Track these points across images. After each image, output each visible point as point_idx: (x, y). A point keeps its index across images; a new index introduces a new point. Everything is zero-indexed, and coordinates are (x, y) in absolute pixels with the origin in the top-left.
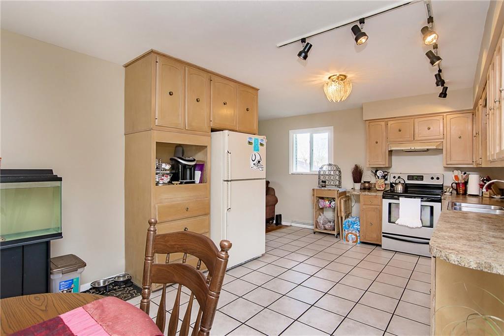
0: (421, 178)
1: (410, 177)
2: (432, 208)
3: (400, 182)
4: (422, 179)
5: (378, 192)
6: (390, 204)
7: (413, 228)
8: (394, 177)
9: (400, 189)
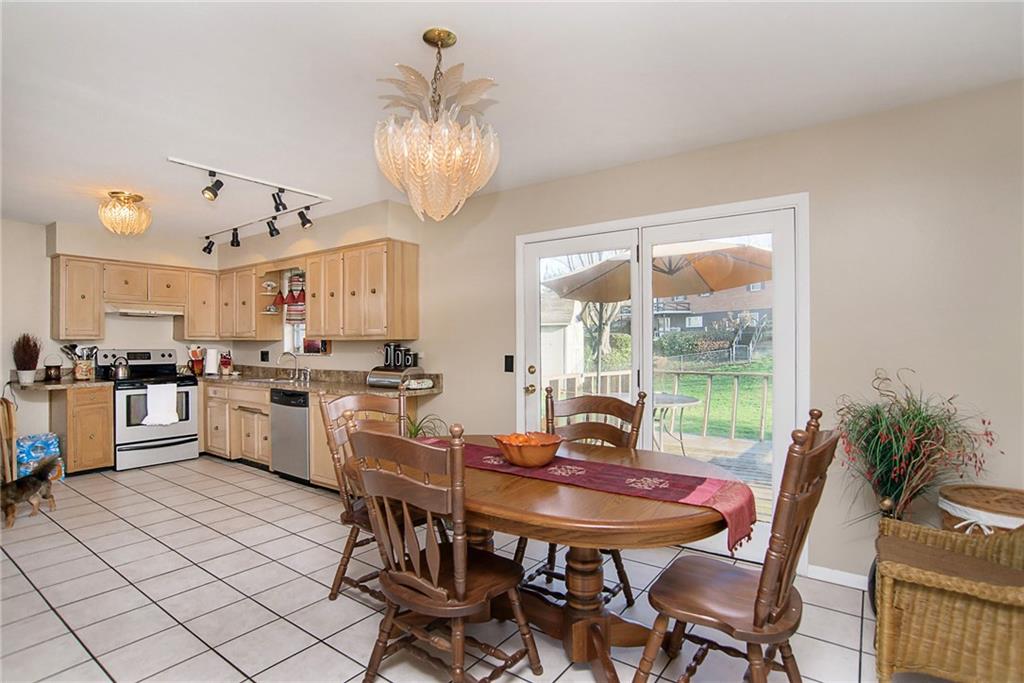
0: (147, 356)
1: (132, 356)
2: (187, 393)
3: (120, 363)
4: (149, 358)
5: (79, 383)
6: (129, 397)
7: (166, 425)
8: (106, 356)
9: (122, 373)
